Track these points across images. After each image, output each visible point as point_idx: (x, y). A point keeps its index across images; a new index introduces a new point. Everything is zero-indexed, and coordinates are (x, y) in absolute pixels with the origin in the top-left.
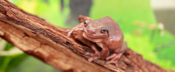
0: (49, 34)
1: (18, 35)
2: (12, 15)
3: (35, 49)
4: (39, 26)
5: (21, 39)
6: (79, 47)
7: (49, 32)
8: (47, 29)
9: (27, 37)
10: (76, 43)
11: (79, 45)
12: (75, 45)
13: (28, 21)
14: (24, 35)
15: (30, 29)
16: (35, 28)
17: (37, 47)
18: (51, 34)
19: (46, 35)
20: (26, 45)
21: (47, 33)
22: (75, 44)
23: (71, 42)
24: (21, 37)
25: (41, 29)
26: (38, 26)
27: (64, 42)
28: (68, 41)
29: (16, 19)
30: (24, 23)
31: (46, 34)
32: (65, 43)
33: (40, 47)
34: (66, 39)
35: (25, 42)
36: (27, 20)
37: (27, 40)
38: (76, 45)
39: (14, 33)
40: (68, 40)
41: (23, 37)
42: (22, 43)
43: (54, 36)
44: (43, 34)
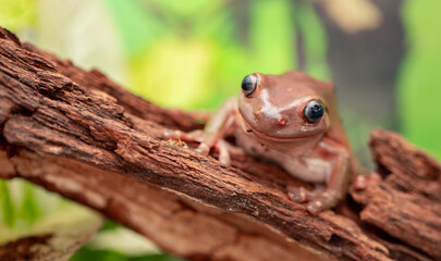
0: (270, 212)
1: (157, 206)
2: (137, 155)
3: (215, 249)
4: (234, 185)
5: (166, 218)
6: (377, 250)
7: (269, 204)
8: (262, 194)
9: (188, 214)
10: (364, 238)
11: (375, 244)
12: (363, 245)
13: (192, 172)
14: (177, 206)
15: (202, 198)
16: (220, 193)
17: (225, 244)
18: (275, 213)
19: (260, 215)
20: (185, 236)
21: (263, 209)
22: (362, 242)
23: (348, 233)
24: (167, 212)
25: (239, 196)
26: (228, 186)
27: (322, 238)
28: (337, 232)
29: (153, 166)
30: (182, 179)
31: (257, 213)
32: (328, 239)
33: (236, 242)
34: (331, 224)
35: (180, 227)
36: (190, 169)
37: (188, 221)
38: (367, 245)
39: (142, 199)
40: (336, 228)
41: (175, 212)
42: (172, 231)
43: (287, 218)
44: (250, 212)
